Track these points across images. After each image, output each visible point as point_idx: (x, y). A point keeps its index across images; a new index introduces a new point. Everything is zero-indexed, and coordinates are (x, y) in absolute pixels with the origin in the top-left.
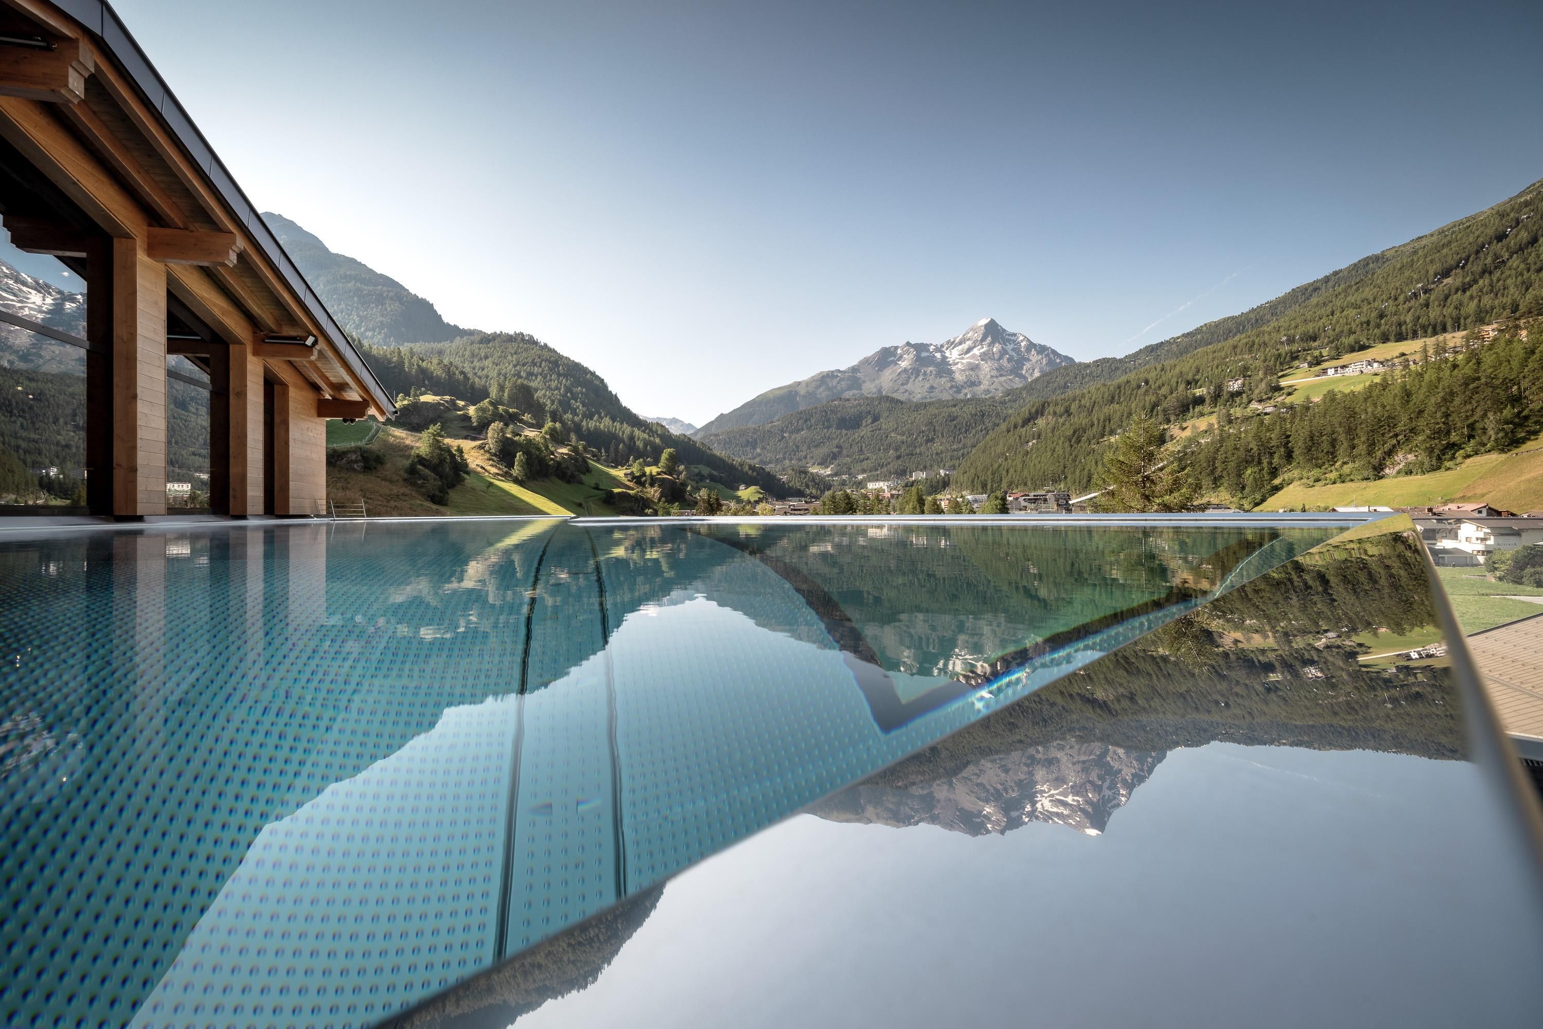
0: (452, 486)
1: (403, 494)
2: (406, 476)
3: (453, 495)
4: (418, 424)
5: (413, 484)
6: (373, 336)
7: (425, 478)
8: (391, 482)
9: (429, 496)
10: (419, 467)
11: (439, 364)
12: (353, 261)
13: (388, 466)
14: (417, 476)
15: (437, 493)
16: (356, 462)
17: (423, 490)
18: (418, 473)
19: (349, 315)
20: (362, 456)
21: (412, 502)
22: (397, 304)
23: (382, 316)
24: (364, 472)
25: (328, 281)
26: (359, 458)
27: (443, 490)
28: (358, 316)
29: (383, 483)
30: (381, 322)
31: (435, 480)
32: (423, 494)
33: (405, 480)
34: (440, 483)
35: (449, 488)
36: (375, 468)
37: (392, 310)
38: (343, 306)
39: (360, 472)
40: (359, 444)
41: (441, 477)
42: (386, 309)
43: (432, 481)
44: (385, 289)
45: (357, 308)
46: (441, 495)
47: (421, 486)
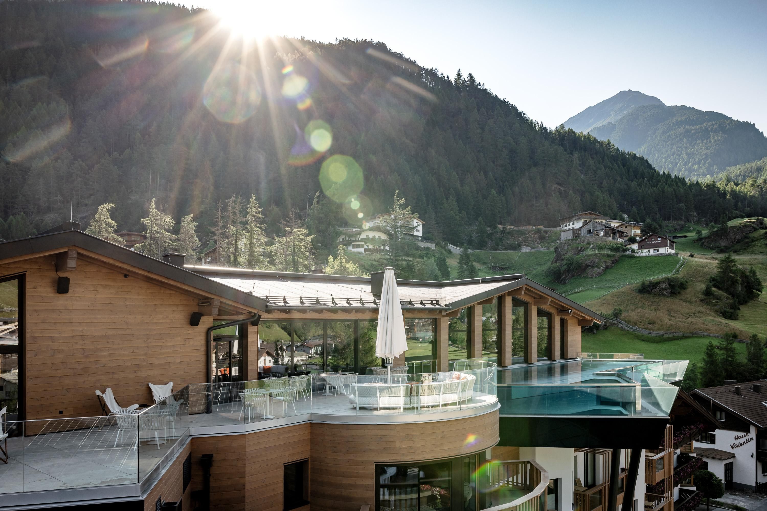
0: (744, 302)
1: (699, 312)
2: (703, 297)
3: (744, 311)
4: (725, 247)
5: (709, 303)
6: (699, 167)
7: (718, 298)
8: (691, 302)
9: (721, 313)
10: (713, 289)
11: (752, 185)
12: (684, 108)
13: (689, 290)
14: (712, 297)
15: (728, 310)
16: (665, 289)
17: (716, 308)
18: (713, 295)
19: (679, 155)
20: (669, 284)
21: (706, 318)
22: (721, 134)
23: (707, 149)
24: (670, 296)
25: (663, 132)
26: (668, 286)
27: (735, 308)
28: (687, 154)
29: (684, 304)
30: (706, 155)
31: (727, 298)
32: (716, 311)
33: (702, 300)
34: (732, 301)
35: (742, 304)
36: (679, 293)
37: (715, 141)
38: (675, 149)
39: (668, 297)
40: (669, 275)
41: (733, 296)
42: (710, 142)
43: (724, 301)
44: (710, 124)
45: (686, 148)
46: (731, 311)
47: (715, 305)
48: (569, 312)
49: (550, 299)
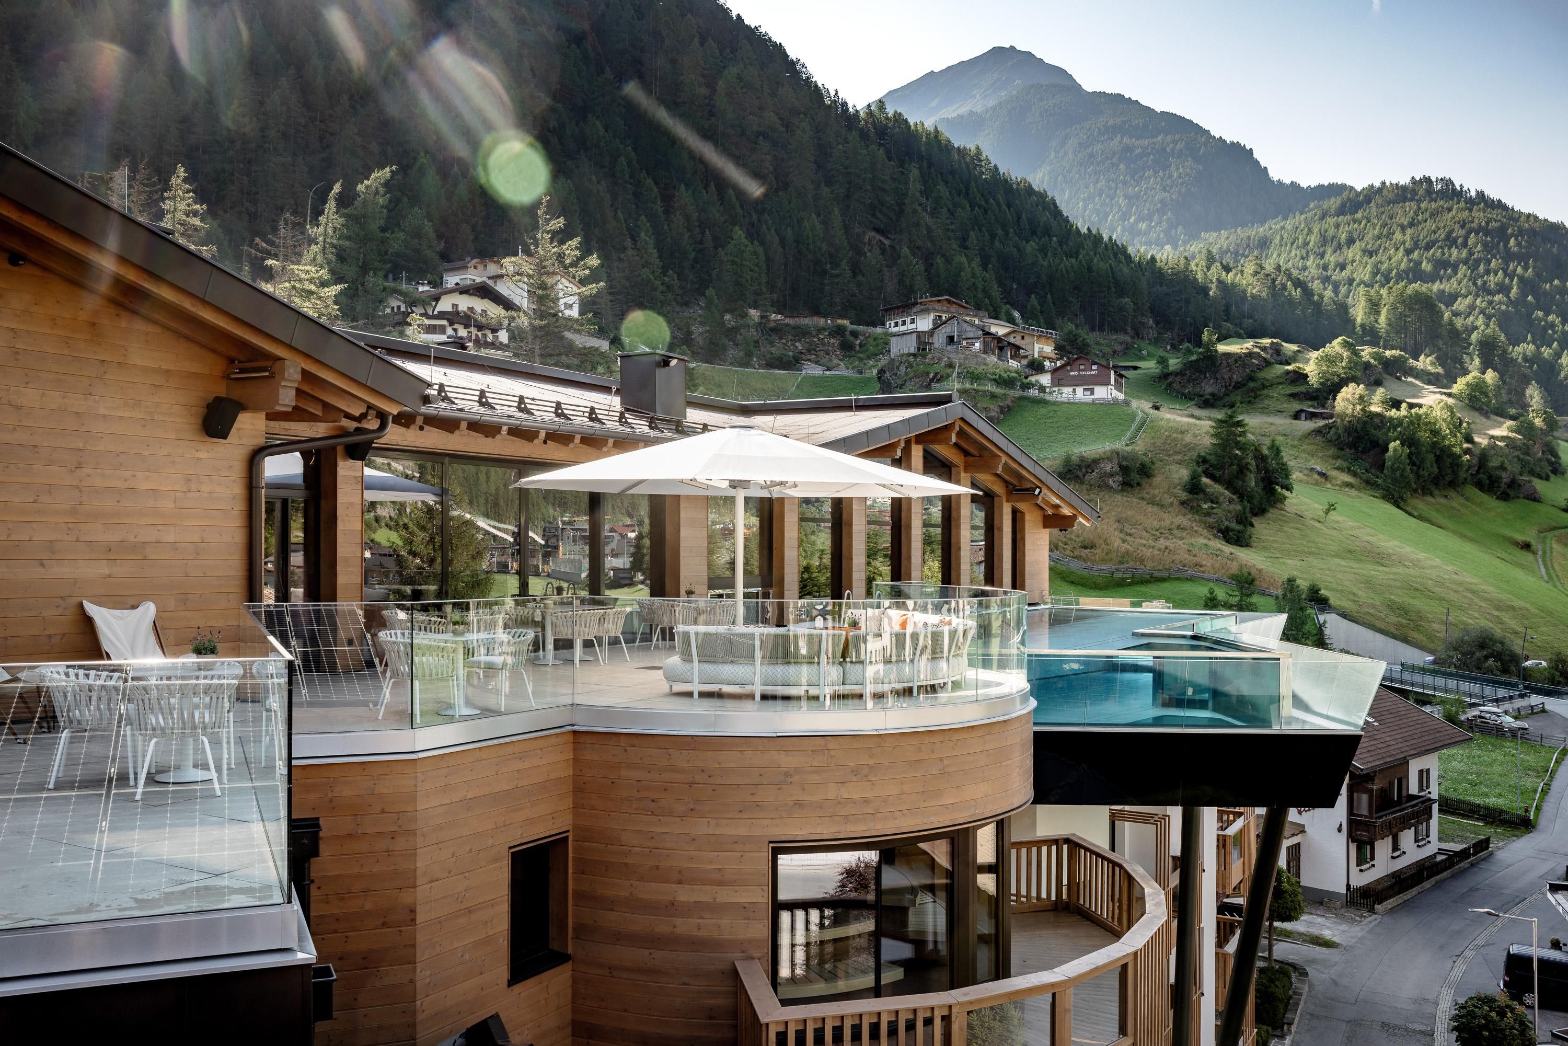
0: (1260, 511)
1: (1179, 527)
2: (1184, 496)
3: (1261, 528)
4: (1213, 395)
5: (1195, 510)
6: (1150, 228)
7: (1214, 500)
8: (1162, 506)
9: (1220, 531)
10: (1205, 480)
11: (1256, 273)
12: (1119, 98)
13: (1158, 479)
14: (1201, 496)
15: (1234, 525)
16: (1111, 475)
17: (1210, 520)
18: (1203, 491)
19: (1112, 198)
20: (1120, 466)
21: (1192, 540)
22: (1190, 162)
23: (1164, 190)
24: (1123, 490)
25: (1080, 144)
26: (1116, 468)
27: (1244, 521)
28: (1126, 197)
29: (1150, 508)
30: (1162, 201)
31: (1231, 501)
32: (1210, 527)
33: (1183, 503)
34: (1239, 507)
35: (1255, 515)
36: (1139, 484)
37: (1180, 177)
38: (1102, 183)
39: (1116, 492)
40: (1119, 445)
41: (1241, 497)
42: (1170, 176)
43: (1225, 505)
44: (1169, 138)
45: (1125, 183)
46: (1239, 527)
47: (1208, 514)
48: (1037, 492)
49: (1004, 459)
